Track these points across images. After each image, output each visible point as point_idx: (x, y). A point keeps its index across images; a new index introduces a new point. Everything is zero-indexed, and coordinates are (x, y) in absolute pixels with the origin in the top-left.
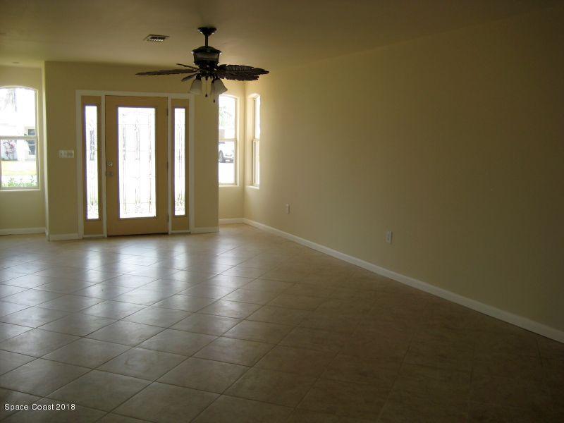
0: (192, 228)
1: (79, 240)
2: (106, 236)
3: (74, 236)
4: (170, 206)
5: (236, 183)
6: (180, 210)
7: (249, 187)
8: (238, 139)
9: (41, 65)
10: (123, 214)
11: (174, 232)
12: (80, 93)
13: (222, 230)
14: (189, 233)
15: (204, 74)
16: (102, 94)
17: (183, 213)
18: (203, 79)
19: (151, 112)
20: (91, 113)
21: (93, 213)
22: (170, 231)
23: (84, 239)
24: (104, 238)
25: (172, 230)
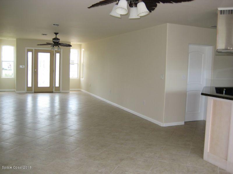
0: (61, 91)
1: (25, 93)
2: (34, 92)
3: (24, 92)
4: (54, 84)
6: (57, 85)
9: (15, 39)
10: (39, 86)
11: (55, 92)
12: (26, 48)
13: (71, 92)
14: (60, 92)
15: (55, 45)
16: (33, 49)
17: (58, 86)
18: (55, 47)
19: (49, 54)
20: (30, 54)
21: (30, 85)
22: (54, 91)
23: (27, 93)
24: (33, 93)
25: (55, 91)
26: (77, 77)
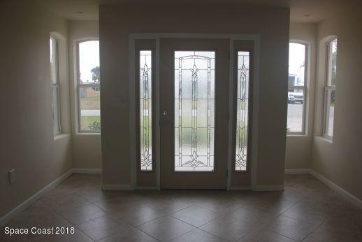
2: (159, 189)
4: (230, 160)
5: (304, 132)
7: (318, 139)
8: (308, 86)
12: (133, 37)
14: (250, 191)
16: (157, 37)
17: (244, 168)
21: (146, 164)
22: (229, 187)
23: (136, 191)
26: (300, 130)
